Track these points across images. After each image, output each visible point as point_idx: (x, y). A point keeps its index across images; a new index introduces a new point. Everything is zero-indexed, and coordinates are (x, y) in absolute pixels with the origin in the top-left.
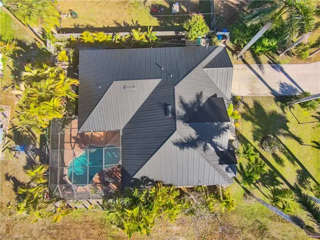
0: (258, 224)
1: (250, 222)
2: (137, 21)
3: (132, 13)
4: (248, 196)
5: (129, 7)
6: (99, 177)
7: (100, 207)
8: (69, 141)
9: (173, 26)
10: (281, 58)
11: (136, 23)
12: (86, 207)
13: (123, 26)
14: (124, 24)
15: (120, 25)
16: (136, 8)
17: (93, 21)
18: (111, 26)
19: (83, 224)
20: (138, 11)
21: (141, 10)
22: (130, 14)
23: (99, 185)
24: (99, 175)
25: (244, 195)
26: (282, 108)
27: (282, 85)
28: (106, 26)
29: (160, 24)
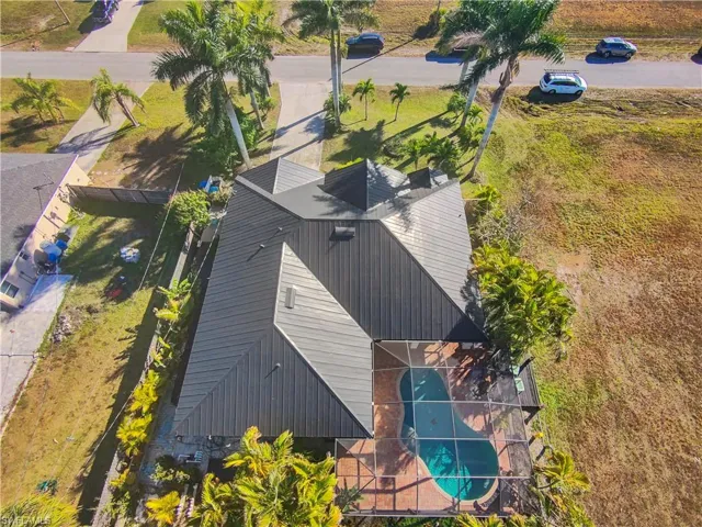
0: (513, 173)
1: (512, 180)
2: (127, 330)
3: (103, 340)
4: (474, 178)
5: (86, 344)
6: (471, 417)
7: (535, 418)
8: (391, 496)
9: (162, 264)
10: (267, 126)
11: (131, 331)
12: (542, 453)
13: (126, 361)
14: (123, 357)
15: (122, 367)
16: (95, 330)
17: (85, 435)
18: (117, 389)
19: (582, 464)
20: (106, 327)
21: (106, 321)
22: (105, 344)
23: (487, 417)
24: (466, 416)
25: (474, 182)
26: (342, 132)
27: (308, 130)
28: (112, 401)
29: (150, 285)
